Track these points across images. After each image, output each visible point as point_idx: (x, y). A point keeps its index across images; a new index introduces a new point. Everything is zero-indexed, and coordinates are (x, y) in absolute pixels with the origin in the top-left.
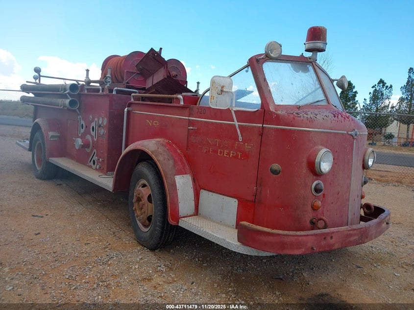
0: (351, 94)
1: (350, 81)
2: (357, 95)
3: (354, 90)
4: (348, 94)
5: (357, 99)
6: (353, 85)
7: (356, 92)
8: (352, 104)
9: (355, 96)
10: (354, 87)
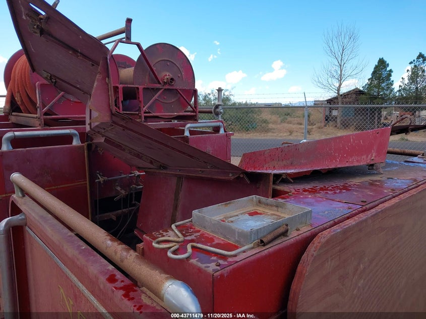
0: (385, 74)
1: (383, 58)
2: (392, 74)
3: (388, 69)
4: (381, 74)
5: (392, 78)
6: (387, 63)
7: (391, 71)
8: (387, 85)
9: (390, 75)
10: (388, 65)
